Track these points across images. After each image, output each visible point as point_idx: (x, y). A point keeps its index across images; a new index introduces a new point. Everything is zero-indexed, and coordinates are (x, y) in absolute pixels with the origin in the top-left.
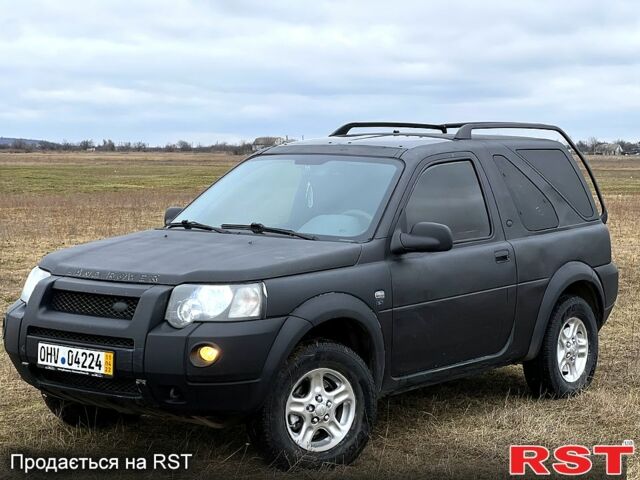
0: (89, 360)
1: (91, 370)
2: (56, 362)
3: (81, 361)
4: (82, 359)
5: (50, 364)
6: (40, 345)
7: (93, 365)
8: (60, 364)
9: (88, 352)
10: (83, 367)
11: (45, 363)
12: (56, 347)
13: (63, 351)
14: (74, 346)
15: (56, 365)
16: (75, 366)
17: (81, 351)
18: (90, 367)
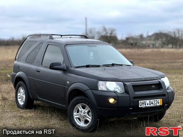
0: (156, 102)
1: (156, 105)
2: (145, 105)
3: (153, 103)
4: (153, 102)
5: (144, 106)
6: (140, 102)
7: (157, 103)
8: (147, 105)
9: (155, 100)
10: (154, 104)
11: (142, 106)
12: (145, 101)
13: (148, 101)
14: (151, 99)
15: (145, 106)
16: (152, 105)
17: (153, 100)
18: (156, 104)
